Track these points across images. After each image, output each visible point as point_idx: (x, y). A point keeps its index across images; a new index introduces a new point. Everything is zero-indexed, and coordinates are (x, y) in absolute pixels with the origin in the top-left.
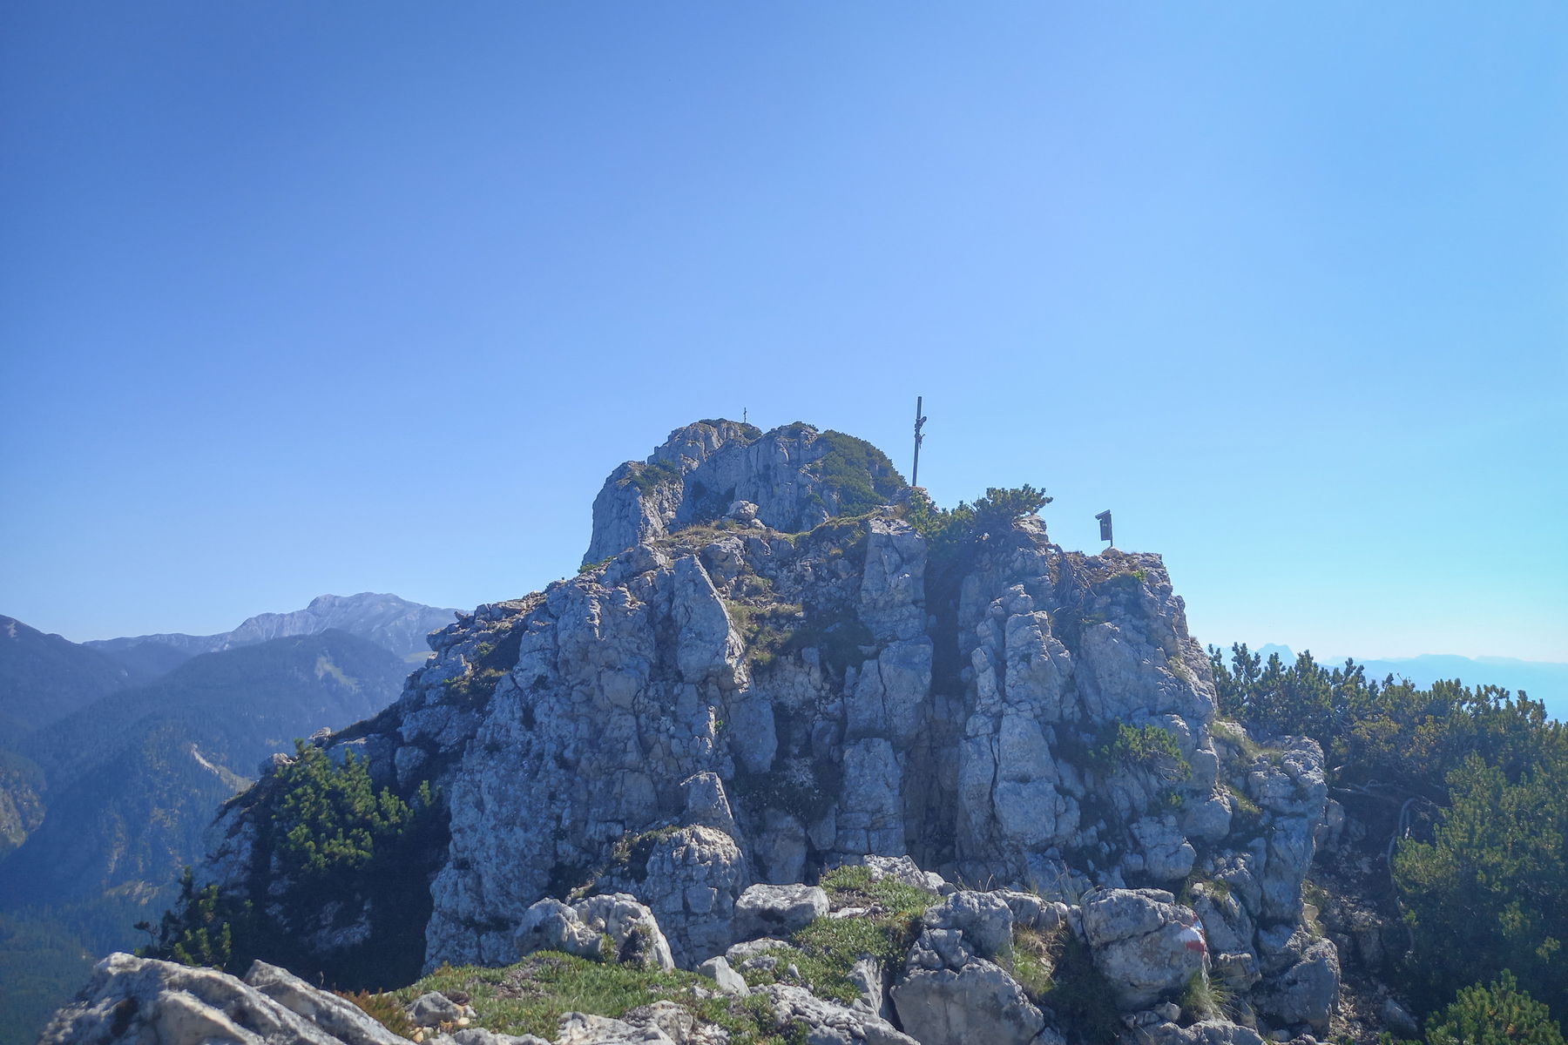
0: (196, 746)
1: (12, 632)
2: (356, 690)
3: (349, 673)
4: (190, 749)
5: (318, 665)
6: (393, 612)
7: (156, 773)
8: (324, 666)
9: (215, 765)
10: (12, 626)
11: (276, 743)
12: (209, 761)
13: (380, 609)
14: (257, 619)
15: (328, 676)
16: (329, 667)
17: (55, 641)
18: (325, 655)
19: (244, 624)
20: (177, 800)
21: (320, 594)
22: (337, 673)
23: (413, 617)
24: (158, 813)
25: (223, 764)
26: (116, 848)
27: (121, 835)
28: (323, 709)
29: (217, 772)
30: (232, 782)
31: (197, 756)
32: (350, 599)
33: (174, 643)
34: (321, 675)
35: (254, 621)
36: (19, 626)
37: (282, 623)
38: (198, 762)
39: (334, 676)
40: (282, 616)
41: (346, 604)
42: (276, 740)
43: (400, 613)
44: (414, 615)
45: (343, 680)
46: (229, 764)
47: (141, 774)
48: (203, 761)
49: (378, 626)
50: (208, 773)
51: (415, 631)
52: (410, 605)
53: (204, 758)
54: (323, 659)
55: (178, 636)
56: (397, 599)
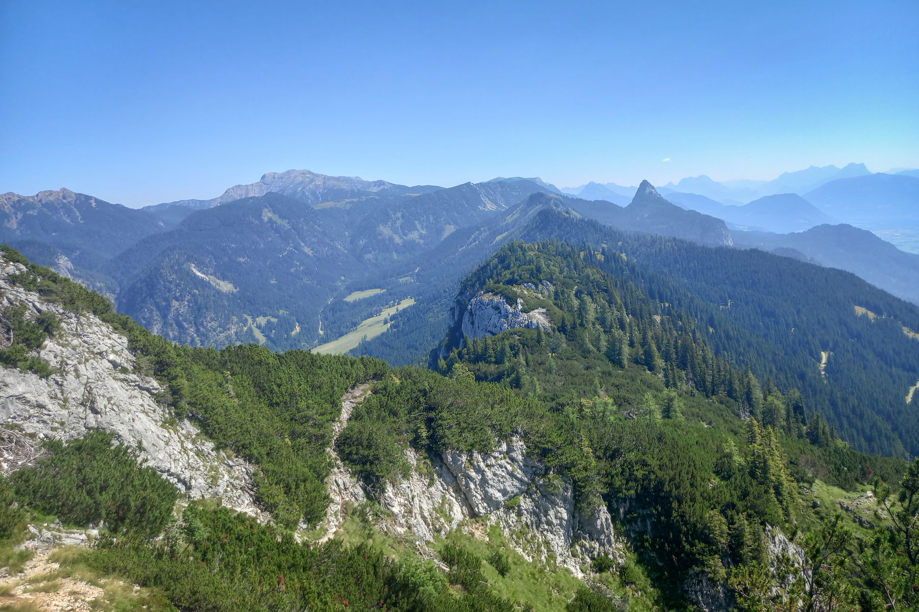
0: (193, 265)
1: (94, 204)
2: (288, 226)
3: (282, 217)
4: (190, 266)
5: (264, 214)
6: (308, 180)
7: (170, 282)
8: (267, 215)
9: (207, 276)
10: (93, 201)
11: (244, 260)
12: (203, 273)
13: (300, 179)
14: (233, 188)
15: (270, 220)
16: (270, 215)
17: (119, 208)
18: (267, 208)
19: (226, 192)
20: (185, 297)
21: (266, 172)
22: (276, 218)
23: (319, 182)
24: (175, 304)
25: (211, 274)
26: (155, 325)
27: (156, 317)
28: (270, 239)
29: (208, 279)
30: (217, 284)
31: (195, 271)
32: (283, 174)
33: (192, 205)
34: (266, 219)
35: (231, 190)
36: (96, 200)
37: (247, 189)
38: (195, 274)
39: (274, 219)
40: (247, 186)
41: (281, 177)
42: (244, 258)
43: (312, 181)
44: (320, 181)
45: (279, 221)
46: (214, 274)
47: (162, 283)
48: (198, 274)
49: (300, 189)
50: (202, 280)
51: (321, 191)
52: (317, 175)
53: (199, 271)
54: (266, 210)
55: (192, 200)
56: (310, 172)
